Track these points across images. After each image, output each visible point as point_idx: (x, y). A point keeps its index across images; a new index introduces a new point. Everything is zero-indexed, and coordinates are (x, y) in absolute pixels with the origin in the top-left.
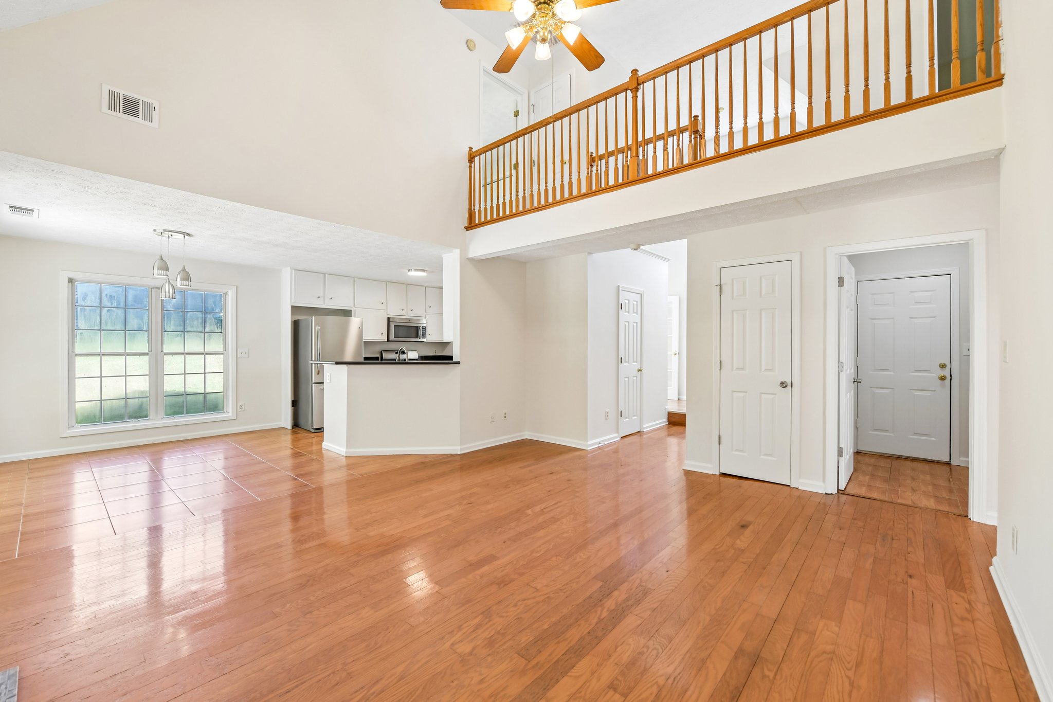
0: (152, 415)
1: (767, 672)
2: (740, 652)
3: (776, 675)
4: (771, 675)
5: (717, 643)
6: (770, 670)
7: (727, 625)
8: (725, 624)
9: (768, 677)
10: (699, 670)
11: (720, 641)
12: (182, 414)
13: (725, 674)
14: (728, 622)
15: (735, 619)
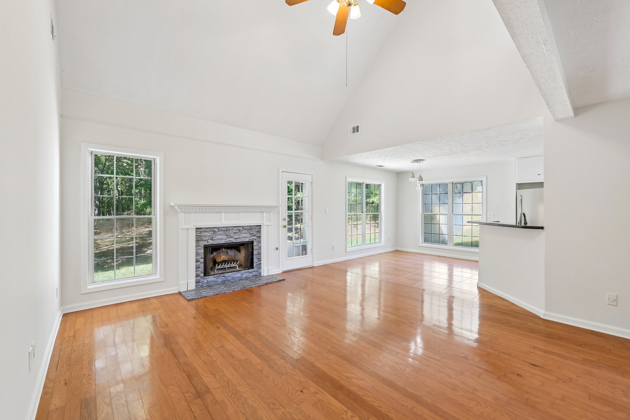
0: (449, 244)
1: (189, 394)
2: (208, 391)
3: (185, 397)
4: (186, 395)
5: (221, 385)
6: (189, 396)
7: (230, 396)
8: (231, 396)
9: (187, 393)
10: (210, 371)
11: (221, 386)
12: (461, 245)
13: (201, 378)
14: (232, 398)
15: (233, 403)
